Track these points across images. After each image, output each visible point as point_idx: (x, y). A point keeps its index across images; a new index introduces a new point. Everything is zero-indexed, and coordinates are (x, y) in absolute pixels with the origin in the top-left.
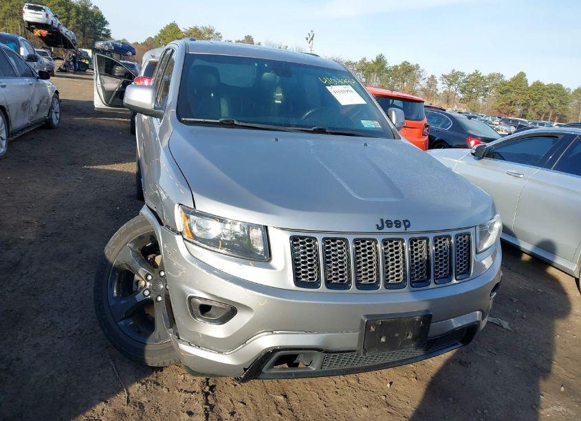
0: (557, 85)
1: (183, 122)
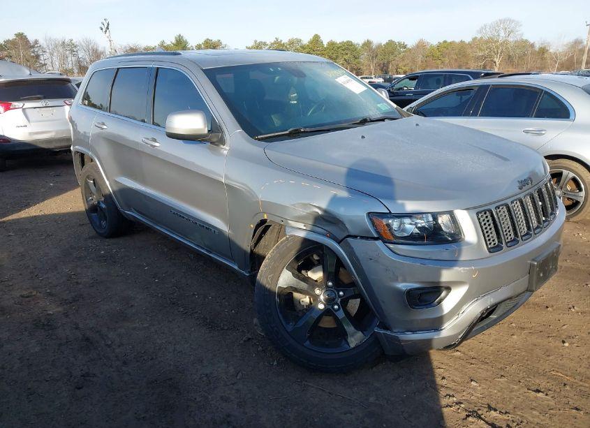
0: (348, 42)
1: (259, 140)
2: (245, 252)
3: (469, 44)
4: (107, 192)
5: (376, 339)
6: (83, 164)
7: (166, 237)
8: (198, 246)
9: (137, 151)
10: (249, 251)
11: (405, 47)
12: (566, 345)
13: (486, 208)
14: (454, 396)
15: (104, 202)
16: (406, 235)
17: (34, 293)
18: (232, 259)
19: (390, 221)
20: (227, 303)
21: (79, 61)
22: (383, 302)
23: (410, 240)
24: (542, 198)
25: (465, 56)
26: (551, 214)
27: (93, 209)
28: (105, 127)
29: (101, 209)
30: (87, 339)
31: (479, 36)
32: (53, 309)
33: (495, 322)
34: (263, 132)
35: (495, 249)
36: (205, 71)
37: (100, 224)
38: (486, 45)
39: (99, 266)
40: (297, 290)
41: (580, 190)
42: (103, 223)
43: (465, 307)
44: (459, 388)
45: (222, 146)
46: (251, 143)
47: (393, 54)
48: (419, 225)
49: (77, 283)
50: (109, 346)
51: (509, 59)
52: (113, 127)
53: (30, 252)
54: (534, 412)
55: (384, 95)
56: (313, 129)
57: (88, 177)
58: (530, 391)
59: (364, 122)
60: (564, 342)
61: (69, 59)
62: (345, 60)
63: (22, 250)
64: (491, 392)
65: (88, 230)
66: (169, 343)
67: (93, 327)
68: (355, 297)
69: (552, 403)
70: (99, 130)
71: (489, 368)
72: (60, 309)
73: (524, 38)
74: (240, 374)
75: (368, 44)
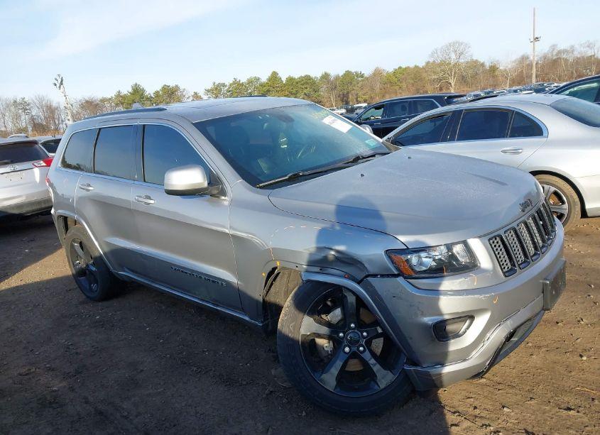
2: (257, 301)
3: (423, 68)
4: (97, 254)
5: (406, 376)
6: (67, 228)
7: (162, 293)
8: (203, 300)
9: (130, 210)
10: (262, 301)
11: (362, 76)
12: (585, 358)
13: (496, 234)
14: (490, 426)
15: (94, 264)
16: (424, 268)
17: (33, 370)
18: (243, 311)
19: (409, 257)
20: (239, 357)
21: (33, 119)
22: (411, 338)
23: (429, 273)
24: (542, 218)
25: (421, 80)
26: (553, 232)
27: (82, 273)
28: (91, 188)
29: (91, 272)
30: (101, 413)
31: (431, 60)
32: (58, 385)
33: (517, 344)
34: (263, 180)
35: (509, 273)
36: (195, 125)
37: (91, 289)
38: (439, 69)
39: (96, 333)
40: (319, 336)
41: (563, 202)
42: (94, 286)
43: (488, 335)
44: (493, 416)
45: (223, 198)
46: (254, 192)
47: (351, 83)
48: (437, 258)
49: (77, 353)
50: (126, 417)
51: (463, 80)
52: (100, 187)
53: (20, 326)
54: (571, 431)
55: (368, 130)
56: (309, 172)
57: (74, 241)
58: (561, 410)
59: (357, 160)
60: (581, 356)
61: (23, 117)
62: (305, 94)
63: (10, 324)
64: (524, 416)
65: (77, 296)
66: (189, 406)
67: (104, 399)
68: (378, 336)
69: (585, 419)
70: (84, 192)
71: (518, 392)
72: (64, 384)
73: (475, 59)
74: (270, 429)
75: (326, 76)
